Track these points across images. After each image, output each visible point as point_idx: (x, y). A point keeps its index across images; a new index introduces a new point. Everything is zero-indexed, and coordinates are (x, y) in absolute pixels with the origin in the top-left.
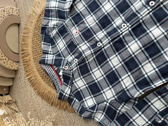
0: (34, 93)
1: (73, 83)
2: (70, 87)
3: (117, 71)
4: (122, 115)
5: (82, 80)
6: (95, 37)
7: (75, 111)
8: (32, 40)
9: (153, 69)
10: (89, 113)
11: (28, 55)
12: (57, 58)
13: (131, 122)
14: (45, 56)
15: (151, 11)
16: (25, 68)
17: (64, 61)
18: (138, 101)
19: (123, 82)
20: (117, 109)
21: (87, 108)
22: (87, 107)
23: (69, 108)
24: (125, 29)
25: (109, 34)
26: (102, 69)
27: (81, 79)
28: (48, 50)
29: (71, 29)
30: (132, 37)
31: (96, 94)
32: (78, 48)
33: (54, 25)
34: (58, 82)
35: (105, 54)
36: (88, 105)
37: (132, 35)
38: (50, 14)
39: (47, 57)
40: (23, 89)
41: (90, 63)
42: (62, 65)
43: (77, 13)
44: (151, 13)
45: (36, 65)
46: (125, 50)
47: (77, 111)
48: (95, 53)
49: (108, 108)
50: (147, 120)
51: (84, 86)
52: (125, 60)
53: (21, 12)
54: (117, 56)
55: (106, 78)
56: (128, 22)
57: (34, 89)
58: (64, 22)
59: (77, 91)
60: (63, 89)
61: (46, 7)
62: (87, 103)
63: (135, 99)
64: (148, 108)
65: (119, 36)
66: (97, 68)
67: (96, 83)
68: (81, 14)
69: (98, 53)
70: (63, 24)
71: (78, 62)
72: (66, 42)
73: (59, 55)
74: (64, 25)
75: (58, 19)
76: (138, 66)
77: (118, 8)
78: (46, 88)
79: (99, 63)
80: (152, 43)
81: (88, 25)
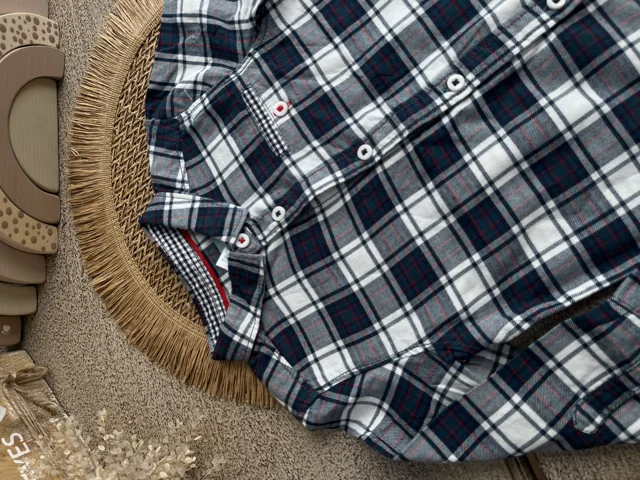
0: (118, 338)
1: (270, 297)
2: (259, 313)
3: (431, 249)
4: (450, 408)
5: (302, 285)
6: (348, 126)
7: (275, 402)
8: (109, 140)
9: (560, 237)
10: (331, 406)
11: (97, 196)
12: (205, 205)
13: (486, 434)
14: (160, 199)
15: (552, 29)
16: (85, 246)
17: (234, 214)
18: (509, 357)
19: (454, 288)
20: (434, 390)
21: (321, 388)
22: (322, 382)
23: (253, 394)
24: (461, 93)
25: (401, 112)
26: (376, 243)
27: (299, 281)
28: (172, 177)
29: (259, 95)
30: (483, 125)
31: (355, 337)
32: (286, 168)
33: (195, 83)
34: (212, 295)
35: (387, 187)
36: (324, 377)
37: (485, 118)
38: (181, 42)
39: (171, 203)
40: (76, 326)
41: (331, 222)
42: (226, 231)
43: (280, 38)
44: (553, 37)
45: (126, 233)
46: (459, 171)
47: (286, 402)
48: (351, 183)
49: (399, 386)
50: (543, 425)
51: (309, 306)
52: (460, 206)
53: (69, 34)
54: (429, 193)
55: (391, 276)
56: (471, 69)
57: (120, 324)
58: (234, 70)
59: (284, 326)
60: (230, 321)
61: (164, 16)
62: (320, 368)
63: (499, 350)
64: (544, 379)
65: (438, 119)
66: (358, 241)
67: (354, 294)
68: (295, 42)
69: (360, 186)
70: (228, 77)
71: (287, 220)
72: (242, 144)
73: (215, 195)
74: (233, 83)
75: (210, 60)
76: (508, 228)
77: (432, 18)
78: (165, 320)
79: (363, 221)
80: (558, 144)
81: (321, 82)
